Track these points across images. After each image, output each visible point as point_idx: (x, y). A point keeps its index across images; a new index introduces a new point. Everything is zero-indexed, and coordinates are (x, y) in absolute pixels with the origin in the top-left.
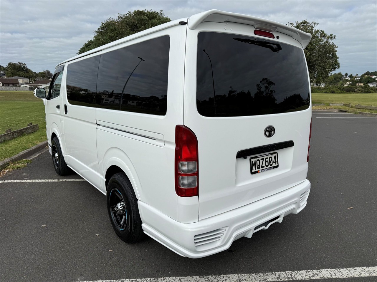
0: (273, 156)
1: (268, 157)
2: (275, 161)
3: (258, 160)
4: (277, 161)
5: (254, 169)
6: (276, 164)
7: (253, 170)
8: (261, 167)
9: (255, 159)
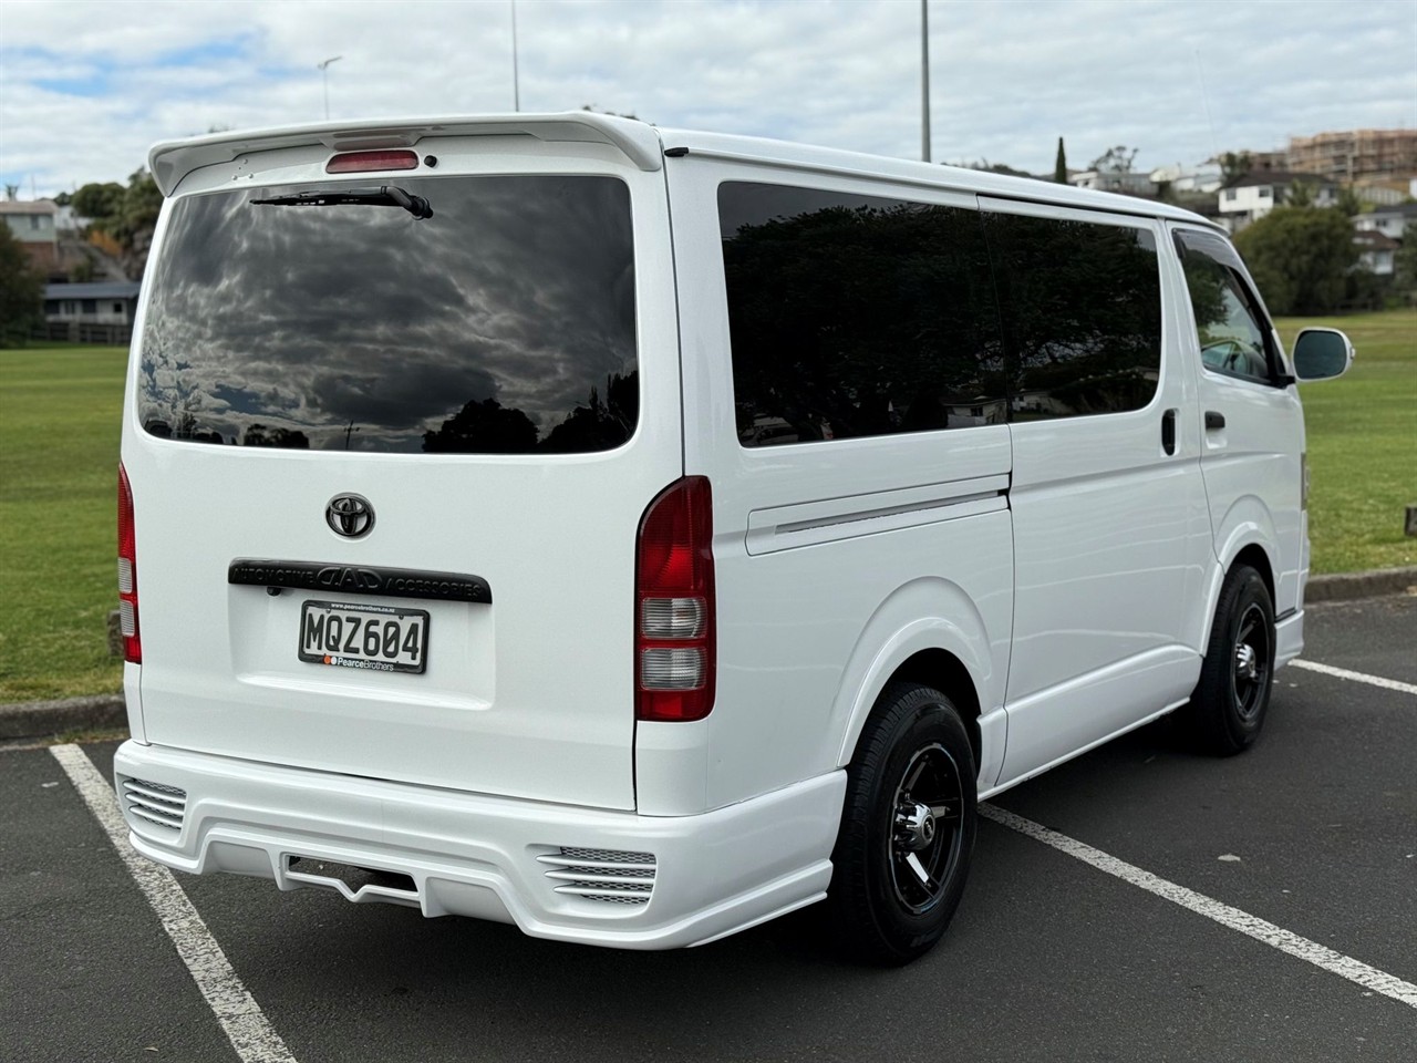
0: (405, 625)
1: (384, 620)
2: (410, 644)
3: (337, 619)
4: (419, 645)
5: (314, 645)
6: (414, 658)
7: (308, 647)
8: (342, 646)
9: (323, 611)
